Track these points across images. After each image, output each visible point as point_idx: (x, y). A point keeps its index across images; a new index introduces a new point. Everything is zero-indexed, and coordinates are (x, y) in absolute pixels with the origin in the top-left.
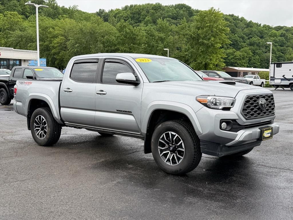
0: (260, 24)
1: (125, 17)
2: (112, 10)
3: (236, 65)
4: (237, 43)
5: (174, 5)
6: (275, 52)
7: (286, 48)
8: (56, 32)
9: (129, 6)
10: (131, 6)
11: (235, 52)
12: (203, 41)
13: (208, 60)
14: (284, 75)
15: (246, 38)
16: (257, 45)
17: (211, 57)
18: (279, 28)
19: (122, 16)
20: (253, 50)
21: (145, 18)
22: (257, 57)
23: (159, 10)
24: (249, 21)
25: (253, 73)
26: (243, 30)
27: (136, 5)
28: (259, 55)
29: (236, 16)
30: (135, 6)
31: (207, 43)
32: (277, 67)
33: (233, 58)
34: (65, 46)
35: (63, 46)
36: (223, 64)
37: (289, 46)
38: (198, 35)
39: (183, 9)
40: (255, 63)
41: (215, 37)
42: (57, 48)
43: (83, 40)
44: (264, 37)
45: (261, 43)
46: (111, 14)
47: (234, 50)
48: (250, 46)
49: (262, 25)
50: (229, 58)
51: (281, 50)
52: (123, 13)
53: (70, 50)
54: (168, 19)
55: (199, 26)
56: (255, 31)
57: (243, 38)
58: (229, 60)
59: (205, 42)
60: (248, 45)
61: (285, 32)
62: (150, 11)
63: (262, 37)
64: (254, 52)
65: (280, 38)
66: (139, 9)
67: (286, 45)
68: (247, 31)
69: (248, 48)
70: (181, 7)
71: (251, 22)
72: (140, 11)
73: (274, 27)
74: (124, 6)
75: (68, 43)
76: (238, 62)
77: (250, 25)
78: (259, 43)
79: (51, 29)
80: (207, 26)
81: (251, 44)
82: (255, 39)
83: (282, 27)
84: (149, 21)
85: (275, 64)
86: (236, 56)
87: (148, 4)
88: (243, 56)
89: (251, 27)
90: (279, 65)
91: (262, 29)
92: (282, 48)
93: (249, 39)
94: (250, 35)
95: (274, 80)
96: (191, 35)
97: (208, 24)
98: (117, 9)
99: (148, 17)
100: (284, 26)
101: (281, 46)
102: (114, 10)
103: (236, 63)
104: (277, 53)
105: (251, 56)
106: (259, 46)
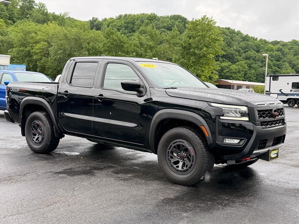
0: (257, 38)
1: (119, 26)
2: (105, 19)
3: (232, 78)
4: (233, 56)
5: (169, 16)
6: (271, 67)
7: (282, 63)
8: (39, 37)
9: (124, 15)
10: (126, 15)
11: (230, 66)
12: (194, 51)
13: (199, 71)
14: (281, 90)
15: (242, 52)
16: (253, 59)
17: (203, 68)
18: (276, 43)
19: (115, 25)
20: (249, 64)
21: (139, 28)
22: (253, 71)
23: (154, 20)
24: (245, 35)
25: (248, 87)
26: (239, 44)
27: (131, 14)
28: (255, 69)
29: (232, 30)
31: (198, 53)
32: (273, 80)
33: (228, 71)
34: (48, 52)
35: (45, 52)
36: (215, 77)
37: (285, 61)
38: (189, 44)
39: (179, 20)
40: (251, 78)
41: (207, 47)
42: (39, 54)
43: (67, 47)
44: (260, 51)
45: (257, 57)
46: (105, 23)
47: (230, 63)
48: (246, 59)
49: (258, 39)
50: (225, 71)
51: (277, 65)
52: (117, 22)
53: (52, 57)
54: (163, 29)
55: (191, 34)
56: (251, 45)
57: (239, 52)
58: (224, 73)
59: (197, 52)
60: (243, 59)
61: (282, 47)
62: (144, 21)
63: (258, 51)
64: (250, 66)
65: (276, 52)
66: (133, 19)
67: (283, 60)
68: (243, 45)
69: (244, 62)
70: (177, 18)
71: (247, 36)
72: (134, 20)
73: (270, 41)
74: (118, 15)
75: (50, 49)
76: (234, 75)
77: (246, 38)
78: (255, 57)
79: (33, 34)
80: (200, 35)
81: (247, 58)
82: (252, 53)
83: (279, 41)
84: (143, 31)
85: (270, 76)
86: (231, 70)
87: (143, 14)
88: (238, 70)
89: (247, 40)
90: (275, 78)
91: (259, 43)
92: (278, 63)
93: (245, 53)
94: (246, 49)
95: (269, 94)
96: (182, 44)
97: (201, 33)
98: (111, 18)
99: (142, 26)
100: (281, 41)
101: (277, 61)
102: (108, 19)
103: (231, 76)
104: (273, 67)
105: (247, 70)
106: (255, 60)
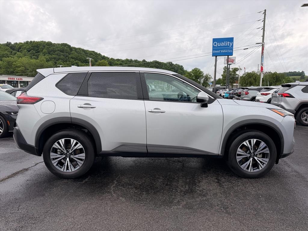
30: (34, 42)
